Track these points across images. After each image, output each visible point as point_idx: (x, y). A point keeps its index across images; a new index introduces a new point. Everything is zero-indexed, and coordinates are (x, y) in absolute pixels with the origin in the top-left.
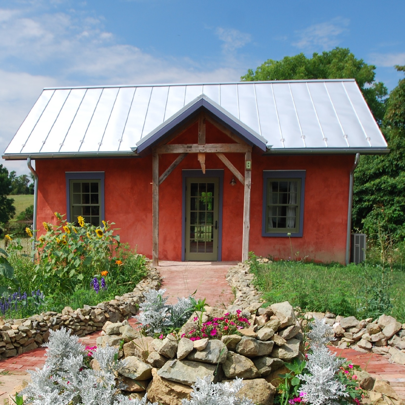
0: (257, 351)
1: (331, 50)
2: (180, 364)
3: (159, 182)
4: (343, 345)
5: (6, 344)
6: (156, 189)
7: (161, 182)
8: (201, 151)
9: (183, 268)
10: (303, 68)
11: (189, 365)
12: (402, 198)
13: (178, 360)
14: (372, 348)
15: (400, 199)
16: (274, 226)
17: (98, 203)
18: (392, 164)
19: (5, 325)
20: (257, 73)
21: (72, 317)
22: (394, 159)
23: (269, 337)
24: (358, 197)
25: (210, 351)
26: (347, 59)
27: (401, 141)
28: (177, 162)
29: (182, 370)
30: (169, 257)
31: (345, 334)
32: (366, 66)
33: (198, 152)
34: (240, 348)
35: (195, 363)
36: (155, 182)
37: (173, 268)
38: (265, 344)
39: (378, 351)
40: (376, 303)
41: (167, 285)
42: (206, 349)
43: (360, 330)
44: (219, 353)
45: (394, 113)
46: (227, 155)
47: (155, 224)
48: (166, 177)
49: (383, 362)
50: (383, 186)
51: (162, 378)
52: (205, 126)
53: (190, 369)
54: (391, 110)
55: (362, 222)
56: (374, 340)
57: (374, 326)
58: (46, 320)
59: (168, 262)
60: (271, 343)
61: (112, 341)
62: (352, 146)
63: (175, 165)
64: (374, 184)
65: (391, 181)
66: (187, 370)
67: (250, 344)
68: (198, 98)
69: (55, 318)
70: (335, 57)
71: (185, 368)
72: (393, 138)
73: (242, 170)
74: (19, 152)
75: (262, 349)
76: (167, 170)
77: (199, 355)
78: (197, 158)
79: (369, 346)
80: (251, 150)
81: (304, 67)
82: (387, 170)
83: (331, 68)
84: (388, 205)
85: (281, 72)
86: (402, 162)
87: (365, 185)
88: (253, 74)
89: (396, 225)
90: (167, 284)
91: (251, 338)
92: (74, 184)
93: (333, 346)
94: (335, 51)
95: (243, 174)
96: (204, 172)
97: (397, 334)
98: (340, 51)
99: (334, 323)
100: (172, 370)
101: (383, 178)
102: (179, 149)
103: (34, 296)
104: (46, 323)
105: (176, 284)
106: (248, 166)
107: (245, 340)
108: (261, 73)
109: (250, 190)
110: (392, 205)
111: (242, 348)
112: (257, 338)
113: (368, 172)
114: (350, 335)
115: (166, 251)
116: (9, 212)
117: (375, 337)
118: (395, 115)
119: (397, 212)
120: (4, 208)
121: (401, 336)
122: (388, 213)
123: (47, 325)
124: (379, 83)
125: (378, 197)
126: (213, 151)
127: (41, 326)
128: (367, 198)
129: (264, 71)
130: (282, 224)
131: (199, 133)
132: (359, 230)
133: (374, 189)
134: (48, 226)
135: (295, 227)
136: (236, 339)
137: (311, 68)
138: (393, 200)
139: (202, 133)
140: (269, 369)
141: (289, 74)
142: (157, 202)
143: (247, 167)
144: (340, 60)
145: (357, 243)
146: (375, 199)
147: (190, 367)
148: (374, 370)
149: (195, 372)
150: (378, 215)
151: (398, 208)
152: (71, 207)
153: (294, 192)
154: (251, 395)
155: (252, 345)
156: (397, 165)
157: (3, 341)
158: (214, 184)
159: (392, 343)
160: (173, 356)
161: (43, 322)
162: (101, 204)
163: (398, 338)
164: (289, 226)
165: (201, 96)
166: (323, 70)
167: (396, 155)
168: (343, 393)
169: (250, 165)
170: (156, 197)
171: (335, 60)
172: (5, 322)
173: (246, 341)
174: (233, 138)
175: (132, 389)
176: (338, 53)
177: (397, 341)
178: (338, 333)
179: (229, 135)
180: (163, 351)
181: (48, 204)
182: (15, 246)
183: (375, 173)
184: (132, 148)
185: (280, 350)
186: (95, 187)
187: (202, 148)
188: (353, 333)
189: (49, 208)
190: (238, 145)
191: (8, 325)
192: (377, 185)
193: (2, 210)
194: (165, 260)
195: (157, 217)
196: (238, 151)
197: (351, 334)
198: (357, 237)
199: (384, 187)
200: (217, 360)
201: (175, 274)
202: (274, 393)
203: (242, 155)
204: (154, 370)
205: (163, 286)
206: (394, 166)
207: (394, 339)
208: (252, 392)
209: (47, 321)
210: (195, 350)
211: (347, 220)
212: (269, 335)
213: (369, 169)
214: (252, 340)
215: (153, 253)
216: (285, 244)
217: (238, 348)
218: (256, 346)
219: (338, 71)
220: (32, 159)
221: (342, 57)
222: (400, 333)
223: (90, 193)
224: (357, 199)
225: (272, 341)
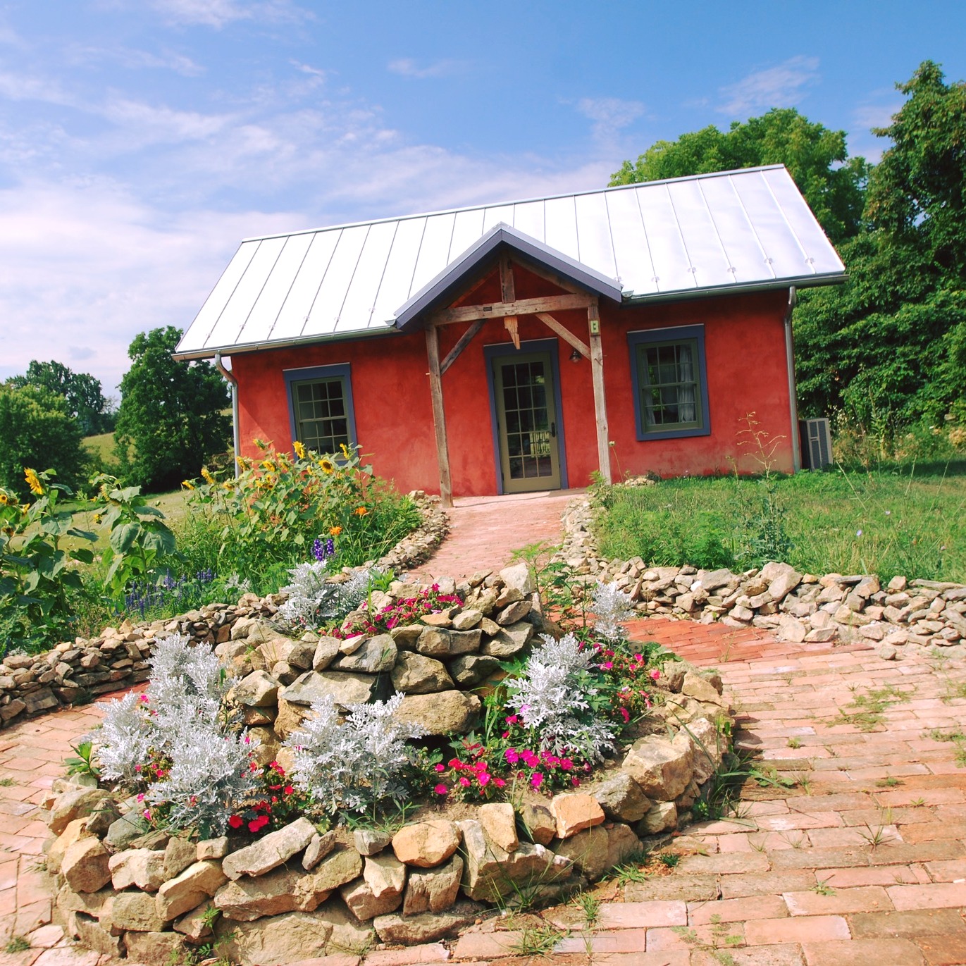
0: (446, 649)
1: (763, 114)
2: (317, 676)
3: (441, 371)
4: (707, 617)
5: (134, 661)
6: (436, 383)
7: (445, 370)
8: (509, 314)
9: (496, 506)
10: (714, 151)
11: (331, 679)
12: (910, 348)
13: (315, 672)
14: (753, 618)
15: (907, 349)
16: (658, 421)
17: (343, 414)
18: (885, 291)
19: (134, 632)
20: (639, 165)
21: (255, 609)
22: (889, 283)
23: (473, 624)
24: (830, 353)
25: (366, 654)
26: (792, 126)
27: (898, 252)
28: (468, 335)
29: (320, 687)
30: (474, 489)
31: (709, 599)
32: (828, 135)
33: (504, 315)
34: (422, 645)
35: (341, 674)
36: (433, 371)
37: (479, 509)
38: (465, 635)
39: (762, 624)
40: (761, 543)
41: (455, 540)
42: (359, 650)
43: (735, 591)
44: (380, 657)
45: (880, 207)
46: (557, 315)
47: (441, 440)
48: (451, 361)
49: (766, 640)
50: (872, 331)
51: (289, 702)
52: (511, 273)
53: (333, 684)
54: (873, 202)
55: (841, 394)
56: (755, 606)
57: (756, 582)
58: (205, 619)
59: (474, 499)
60: (476, 633)
61: (236, 648)
62: (779, 276)
63: (465, 340)
64: (856, 330)
65: (886, 320)
66: (327, 686)
67: (434, 637)
68: (494, 229)
69: (223, 613)
70: (771, 125)
71: (325, 683)
72: (883, 248)
73: (585, 337)
74: (201, 347)
75: (459, 644)
76: (453, 350)
77: (346, 662)
78: (504, 325)
79: (748, 615)
80: (596, 302)
81: (716, 148)
82: (877, 303)
83: (767, 144)
84: (885, 361)
85: (675, 160)
86: (902, 287)
87: (839, 332)
88: (632, 168)
89: (905, 394)
90: (456, 537)
91: (436, 628)
92: (299, 387)
93: (694, 620)
94: (770, 115)
95: (587, 343)
96: (518, 347)
97: (793, 591)
98: (779, 115)
99: (693, 582)
100: (304, 688)
101: (869, 318)
102: (471, 314)
103: (194, 580)
104: (206, 622)
105: (471, 537)
106: (595, 329)
107: (426, 631)
108: (647, 164)
109: (601, 368)
110: (893, 360)
111: (424, 645)
112: (451, 627)
113: (842, 311)
114: (718, 600)
115: (469, 480)
116: (225, 437)
117: (757, 599)
118: (881, 209)
119: (902, 372)
120: (218, 431)
121: (799, 595)
122: (885, 375)
123: (207, 626)
124: (857, 158)
125: (866, 349)
126: (530, 310)
127: (197, 629)
128: (845, 353)
129: (651, 160)
130: (672, 416)
131: (502, 284)
132: (839, 408)
133: (857, 337)
134: (244, 463)
135: (695, 419)
136: (413, 632)
137: (730, 148)
138: (894, 353)
139: (507, 284)
140: (470, 674)
141: (690, 163)
142: (441, 404)
143: (593, 331)
144: (781, 130)
145: (814, 434)
146: (861, 353)
147: (333, 681)
148: (743, 657)
149: (341, 688)
150: (868, 380)
151: (903, 366)
152: (299, 426)
153: (687, 361)
154: (435, 717)
155: (438, 639)
156: (894, 293)
157: (127, 657)
158: (542, 363)
159: (785, 608)
160: (306, 666)
161: (201, 621)
162: (348, 414)
163: (794, 599)
164: (684, 419)
165: (497, 225)
166: (752, 150)
167: (890, 277)
168: (580, 703)
169: (597, 326)
170: (438, 395)
171: (770, 131)
172: (135, 627)
173: (429, 633)
174: (562, 286)
175: (252, 721)
176: (776, 118)
177: (793, 603)
178: (698, 599)
179: (554, 281)
180: (292, 660)
181: (259, 424)
182: (200, 498)
183: (855, 311)
184: (387, 322)
185: (494, 642)
186: (336, 389)
187: (510, 309)
188: (724, 597)
189: (260, 430)
190: (573, 296)
191: (138, 631)
192: (862, 331)
193: (213, 434)
194: (468, 496)
195: (443, 427)
196: (574, 307)
197: (720, 598)
198: (813, 425)
199: (875, 332)
200: (377, 666)
201: (477, 518)
202: (476, 711)
203: (583, 311)
204: (282, 690)
205: (446, 542)
206: (889, 294)
207: (787, 602)
208: (435, 712)
209: (208, 620)
210: (341, 655)
211: (788, 400)
212: (472, 621)
213: (844, 305)
214: (437, 631)
215: (442, 486)
216: (679, 450)
217: (419, 645)
218: (444, 641)
219: (777, 147)
220: (222, 355)
221: (783, 124)
222: (798, 590)
223: (328, 400)
224: (828, 356)
225: (478, 630)
